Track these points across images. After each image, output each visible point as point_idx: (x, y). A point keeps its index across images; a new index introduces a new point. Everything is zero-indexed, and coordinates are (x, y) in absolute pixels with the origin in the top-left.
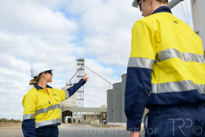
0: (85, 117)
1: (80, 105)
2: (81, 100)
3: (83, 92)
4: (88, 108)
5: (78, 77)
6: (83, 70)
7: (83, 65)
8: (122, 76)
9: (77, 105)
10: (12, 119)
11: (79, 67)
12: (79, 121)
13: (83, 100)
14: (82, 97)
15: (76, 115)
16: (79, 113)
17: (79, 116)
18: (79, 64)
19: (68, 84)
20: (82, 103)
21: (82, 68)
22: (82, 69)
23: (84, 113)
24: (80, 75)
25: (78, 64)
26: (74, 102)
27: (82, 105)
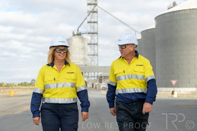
0: (101, 79)
1: (93, 63)
2: (94, 55)
3: (97, 44)
4: (105, 67)
5: (89, 22)
6: (97, 12)
7: (95, 5)
8: (156, 19)
9: (89, 62)
10: (2, 83)
11: (91, 8)
12: (93, 84)
13: (97, 55)
14: (96, 51)
15: (88, 77)
16: (93, 74)
17: (93, 78)
18: (91, 4)
19: (75, 33)
20: (96, 59)
21: (95, 10)
22: (94, 12)
23: (99, 74)
24: (93, 20)
25: (89, 4)
26: (85, 59)
27: (96, 62)
